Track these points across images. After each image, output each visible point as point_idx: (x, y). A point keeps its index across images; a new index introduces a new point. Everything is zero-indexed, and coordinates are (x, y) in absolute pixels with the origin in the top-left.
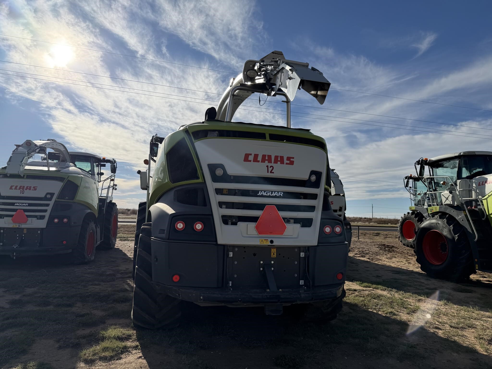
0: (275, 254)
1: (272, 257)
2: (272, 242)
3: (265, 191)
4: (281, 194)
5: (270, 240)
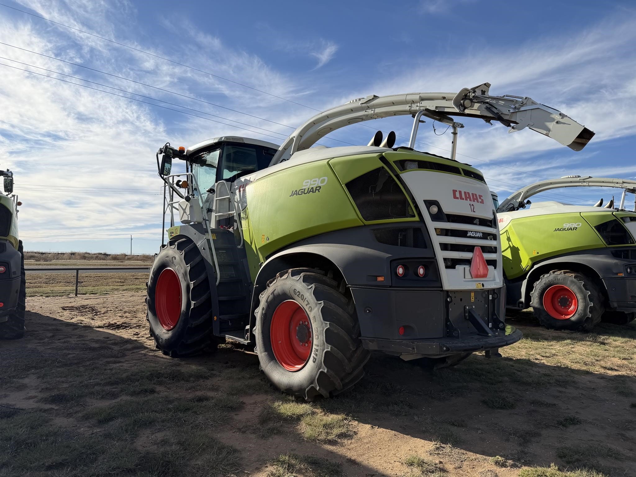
0: (473, 298)
1: (472, 301)
2: (483, 285)
3: (471, 232)
4: (481, 235)
5: (481, 283)
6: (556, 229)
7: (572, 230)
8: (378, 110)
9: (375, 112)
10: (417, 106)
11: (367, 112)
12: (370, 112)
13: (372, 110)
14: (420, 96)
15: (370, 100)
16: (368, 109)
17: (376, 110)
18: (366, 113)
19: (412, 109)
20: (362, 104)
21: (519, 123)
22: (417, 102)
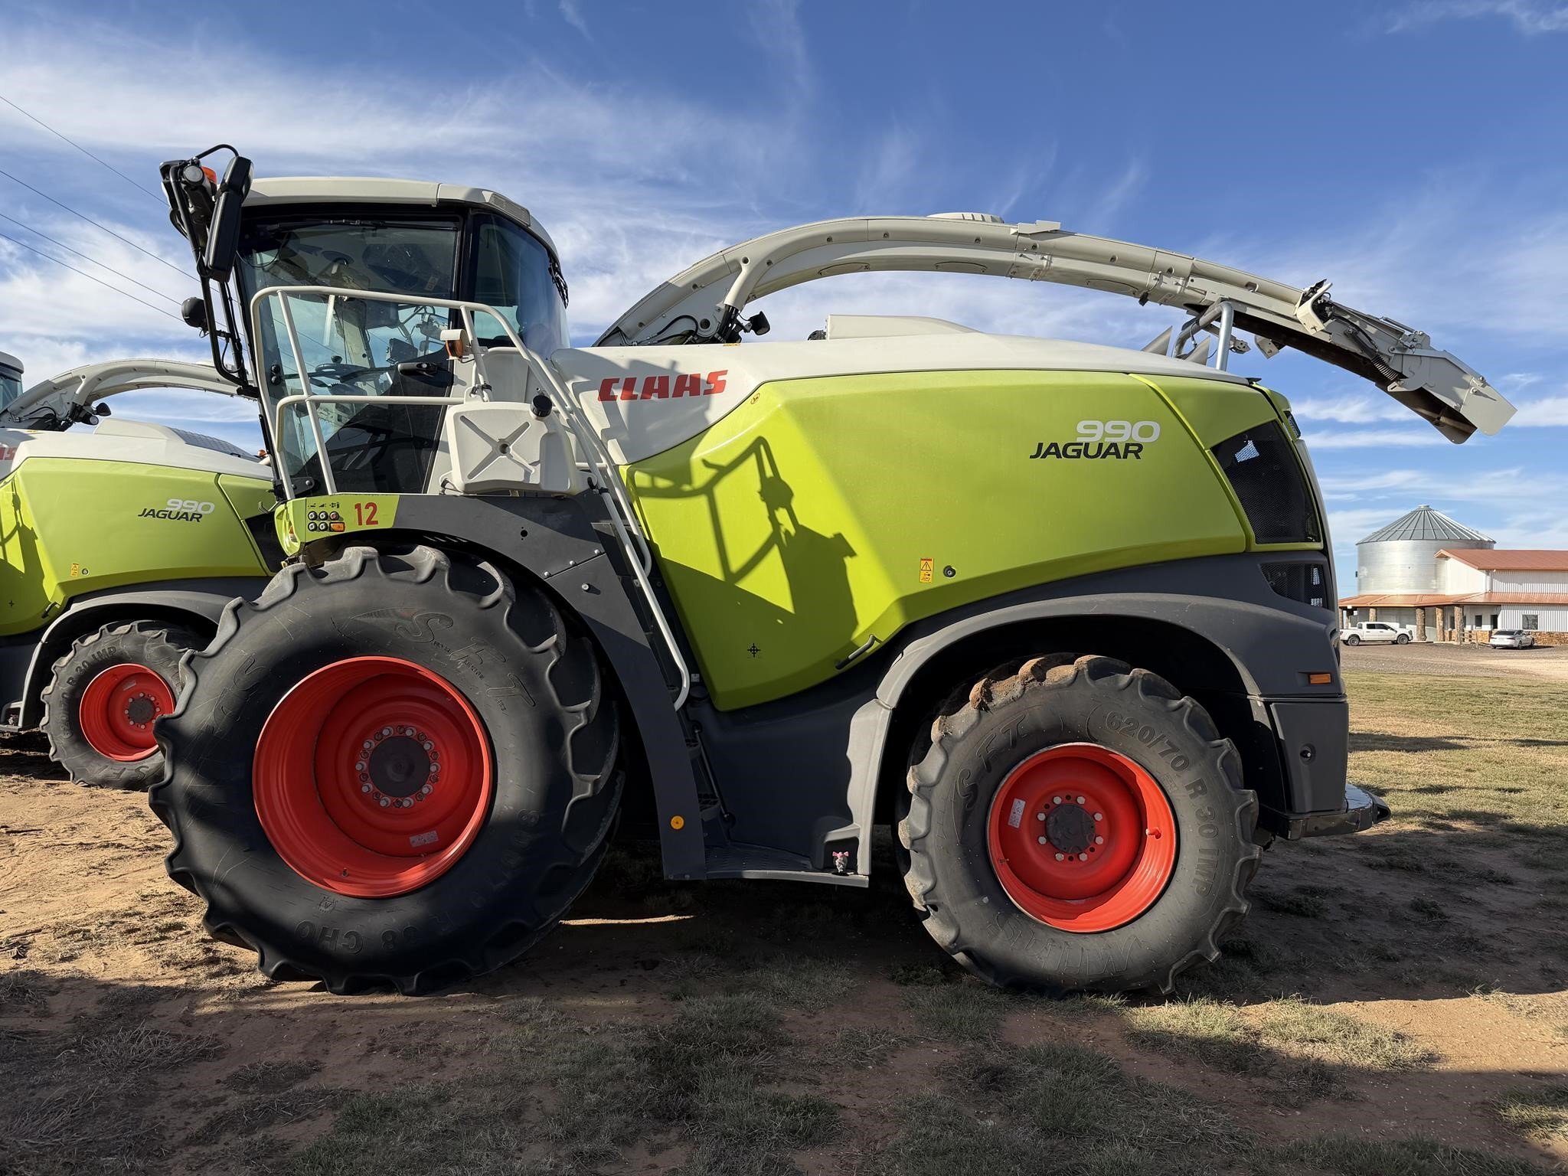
6: (145, 510)
7: (187, 519)
8: (1058, 263)
9: (1052, 265)
10: (1177, 284)
11: (1025, 257)
12: (1035, 260)
13: (1043, 258)
14: (1193, 264)
15: (1047, 232)
16: (1032, 253)
17: (1055, 259)
18: (1022, 260)
19: (1163, 285)
20: (1020, 234)
21: (1406, 377)
22: (1178, 275)
